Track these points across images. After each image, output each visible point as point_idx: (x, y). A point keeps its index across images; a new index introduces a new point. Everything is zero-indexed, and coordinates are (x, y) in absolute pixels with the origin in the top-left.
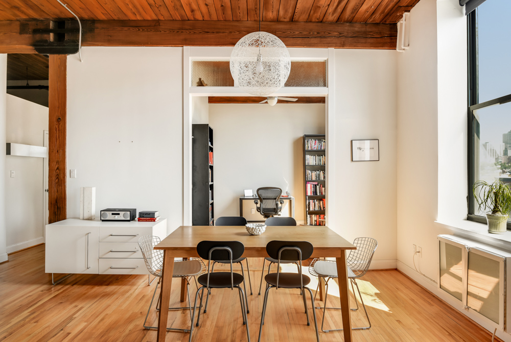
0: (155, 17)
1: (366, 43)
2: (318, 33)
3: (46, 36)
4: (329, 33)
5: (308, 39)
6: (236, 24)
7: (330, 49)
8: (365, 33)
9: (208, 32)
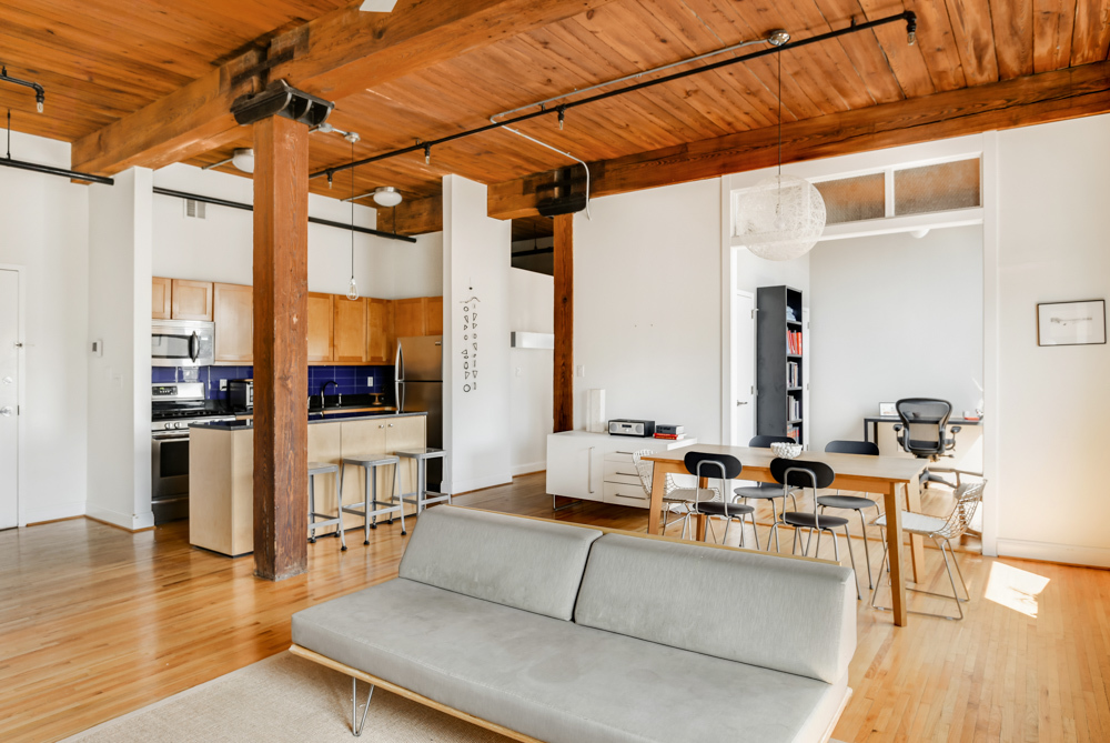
0: (679, 142)
1: (1070, 107)
2: (959, 109)
3: (550, 192)
4: (984, 105)
5: (938, 125)
6: (805, 124)
7: (986, 134)
8: (1069, 87)
9: (758, 148)
